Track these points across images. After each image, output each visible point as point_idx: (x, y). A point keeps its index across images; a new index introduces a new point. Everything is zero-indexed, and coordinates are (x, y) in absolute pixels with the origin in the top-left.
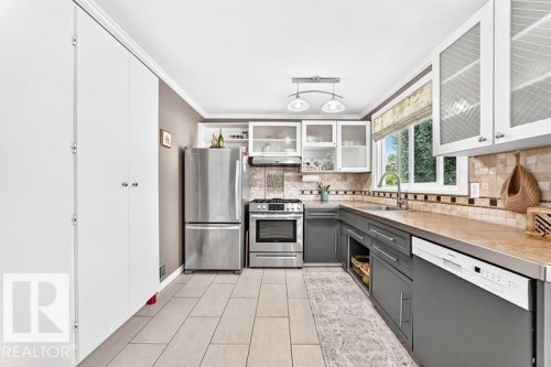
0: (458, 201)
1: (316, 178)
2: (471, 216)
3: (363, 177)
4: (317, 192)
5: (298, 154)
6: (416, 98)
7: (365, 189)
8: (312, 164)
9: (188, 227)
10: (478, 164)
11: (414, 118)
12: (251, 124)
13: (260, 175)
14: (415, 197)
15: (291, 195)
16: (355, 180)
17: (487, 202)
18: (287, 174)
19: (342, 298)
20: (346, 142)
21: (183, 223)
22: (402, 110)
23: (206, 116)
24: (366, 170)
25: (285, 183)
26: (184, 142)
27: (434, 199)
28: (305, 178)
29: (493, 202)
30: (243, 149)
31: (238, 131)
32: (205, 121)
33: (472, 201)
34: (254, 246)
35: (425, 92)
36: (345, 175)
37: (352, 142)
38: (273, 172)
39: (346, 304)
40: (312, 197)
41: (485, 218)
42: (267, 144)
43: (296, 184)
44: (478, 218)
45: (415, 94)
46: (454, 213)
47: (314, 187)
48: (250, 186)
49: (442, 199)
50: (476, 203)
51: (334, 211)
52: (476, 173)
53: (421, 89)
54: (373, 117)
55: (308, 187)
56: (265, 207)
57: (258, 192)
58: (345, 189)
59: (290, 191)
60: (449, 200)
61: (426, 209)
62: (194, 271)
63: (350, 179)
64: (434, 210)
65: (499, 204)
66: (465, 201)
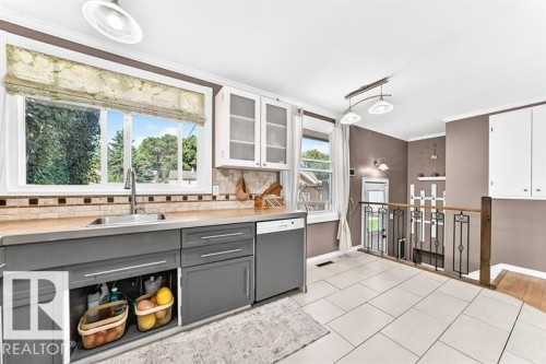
0: (205, 198)
2: (214, 208)
10: (219, 173)
14: (151, 199)
17: (224, 198)
27: (180, 198)
29: (228, 197)
33: (214, 198)
41: (222, 208)
44: (219, 208)
46: (201, 208)
49: (189, 198)
50: (217, 199)
52: (217, 179)
60: (196, 198)
61: (169, 210)
64: (179, 209)
65: (231, 197)
66: (210, 198)
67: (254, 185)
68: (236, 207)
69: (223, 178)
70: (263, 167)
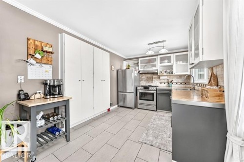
1: (166, 77)
4: (167, 83)
5: (157, 69)
8: (163, 72)
9: (119, 93)
12: (140, 59)
13: (144, 77)
14: (199, 85)
18: (154, 76)
20: (178, 62)
21: (118, 92)
23: (126, 58)
24: (189, 73)
25: (154, 80)
26: (118, 68)
28: (161, 78)
30: (137, 68)
31: (136, 62)
32: (126, 60)
34: (139, 101)
36: (180, 76)
37: (181, 62)
38: (149, 76)
40: (165, 85)
42: (146, 66)
43: (158, 80)
47: (166, 81)
48: (140, 81)
55: (164, 81)
56: (142, 88)
57: (144, 83)
58: (181, 82)
59: (156, 83)
62: (121, 107)
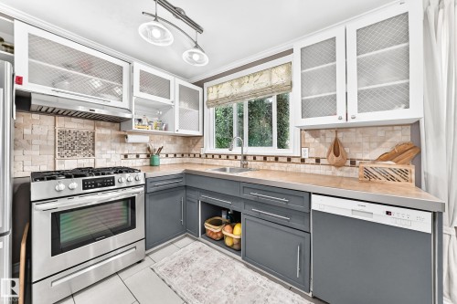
0: (293, 160)
1: (146, 139)
2: (302, 171)
3: (191, 141)
4: (145, 156)
6: (256, 78)
7: (194, 152)
8: (145, 122)
10: (307, 135)
11: (254, 93)
14: (255, 158)
15: (108, 160)
16: (184, 143)
17: (314, 161)
18: (100, 132)
19: (218, 276)
20: (183, 103)
22: (241, 85)
24: (199, 133)
25: (98, 144)
27: (272, 159)
28: (131, 138)
29: (318, 161)
33: (303, 161)
35: (263, 76)
36: (175, 137)
37: (187, 104)
38: (74, 125)
39: (227, 281)
40: (138, 162)
41: (312, 171)
43: (118, 145)
44: (308, 171)
45: (254, 75)
46: (289, 170)
47: (141, 150)
49: (280, 159)
50: (306, 162)
51: (179, 177)
52: (306, 141)
53: (261, 73)
54: (206, 85)
55: (134, 150)
56: (76, 184)
58: (174, 152)
59: (105, 155)
60: (285, 160)
61: (266, 168)
63: (180, 142)
64: (272, 168)
65: (322, 161)
66: (298, 160)
67: (359, 147)
68: (329, 173)
69: (312, 140)
70: (350, 121)
